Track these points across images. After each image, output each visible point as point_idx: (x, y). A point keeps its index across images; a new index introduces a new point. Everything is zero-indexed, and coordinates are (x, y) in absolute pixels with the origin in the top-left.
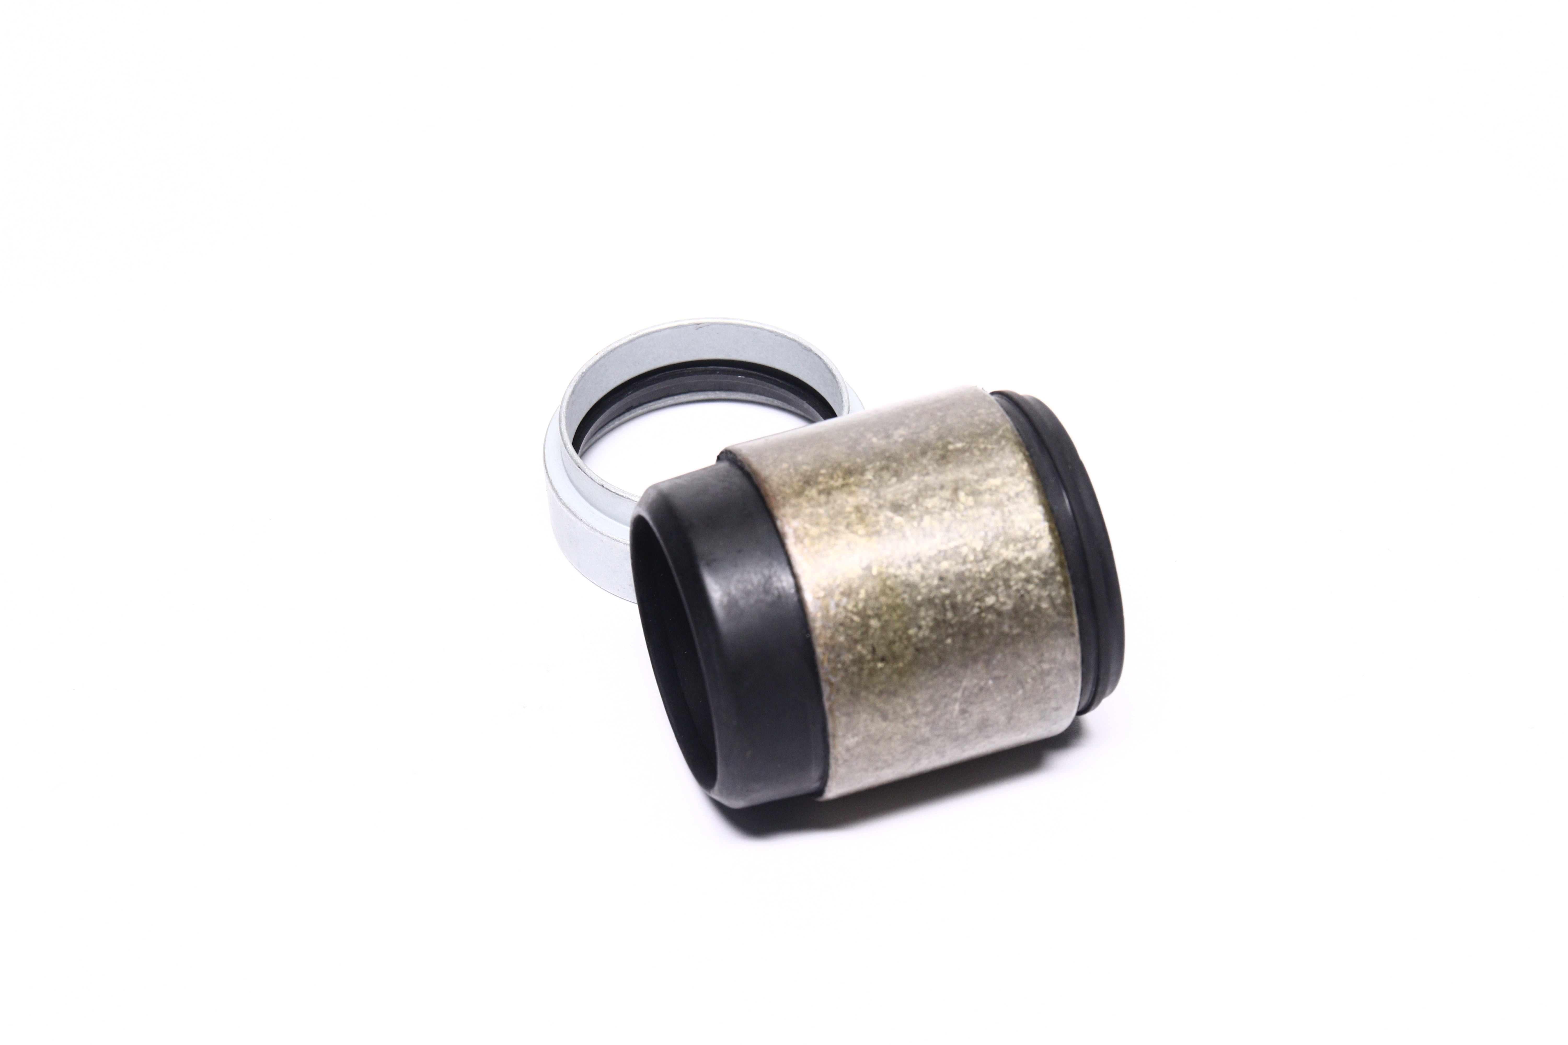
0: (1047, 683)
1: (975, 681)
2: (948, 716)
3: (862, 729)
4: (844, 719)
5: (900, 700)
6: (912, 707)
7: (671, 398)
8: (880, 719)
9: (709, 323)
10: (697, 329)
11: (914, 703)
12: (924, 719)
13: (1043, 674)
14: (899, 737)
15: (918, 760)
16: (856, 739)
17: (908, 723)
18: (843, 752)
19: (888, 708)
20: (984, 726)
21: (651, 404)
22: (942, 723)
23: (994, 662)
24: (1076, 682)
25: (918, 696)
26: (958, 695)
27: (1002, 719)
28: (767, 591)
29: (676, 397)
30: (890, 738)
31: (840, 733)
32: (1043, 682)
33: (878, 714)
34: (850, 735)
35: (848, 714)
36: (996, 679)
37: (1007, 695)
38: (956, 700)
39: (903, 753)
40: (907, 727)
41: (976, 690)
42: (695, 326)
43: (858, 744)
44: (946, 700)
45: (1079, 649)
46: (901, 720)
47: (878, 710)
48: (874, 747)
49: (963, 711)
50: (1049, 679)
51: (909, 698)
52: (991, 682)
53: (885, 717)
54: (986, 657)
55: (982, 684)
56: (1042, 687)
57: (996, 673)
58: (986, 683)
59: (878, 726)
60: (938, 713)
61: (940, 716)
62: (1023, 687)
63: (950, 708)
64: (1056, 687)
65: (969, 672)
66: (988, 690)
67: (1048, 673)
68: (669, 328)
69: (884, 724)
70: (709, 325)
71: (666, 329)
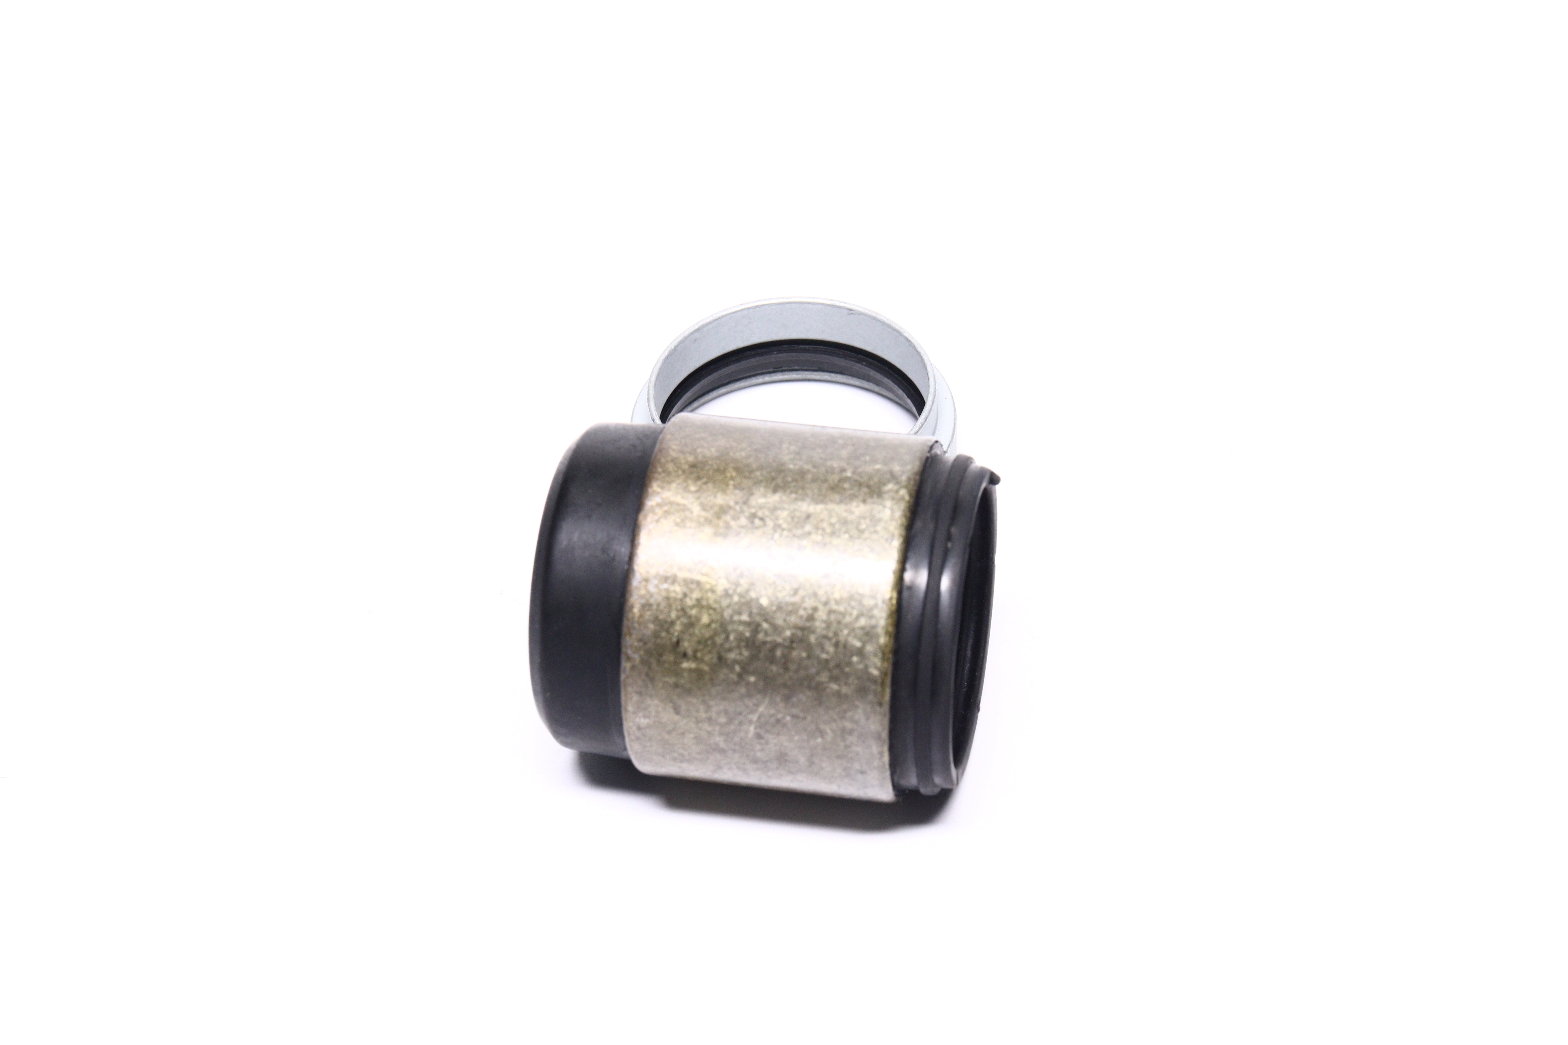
0: (848, 742)
1: (772, 711)
2: (742, 734)
3: (653, 713)
4: (636, 698)
5: (695, 701)
6: (706, 712)
7: (828, 374)
8: (672, 711)
9: (860, 312)
10: (849, 314)
11: (708, 708)
12: (718, 728)
13: (844, 732)
14: (692, 736)
15: (719, 767)
16: (647, 721)
17: (700, 725)
18: (634, 728)
19: (680, 702)
20: (782, 759)
21: (806, 373)
22: (737, 739)
23: (795, 699)
24: (881, 753)
25: (712, 703)
26: (754, 717)
27: (802, 760)
28: (604, 550)
29: (833, 375)
30: (683, 734)
31: (630, 708)
32: (844, 740)
33: (671, 705)
34: (641, 714)
35: (640, 693)
36: (794, 717)
37: (805, 737)
38: (751, 722)
39: (699, 753)
40: (700, 729)
41: (772, 720)
42: (848, 311)
43: (649, 726)
44: (741, 718)
45: (886, 721)
46: (694, 719)
47: (671, 701)
48: (667, 737)
49: (759, 736)
50: (851, 739)
51: (704, 702)
52: (788, 718)
53: (677, 711)
54: (786, 692)
55: (780, 716)
56: (842, 744)
57: (795, 711)
58: (784, 718)
59: (668, 716)
60: (732, 727)
61: (735, 732)
62: (823, 737)
63: (745, 727)
64: (859, 749)
65: (767, 700)
66: (784, 725)
67: (851, 732)
68: (822, 304)
69: (676, 718)
70: (860, 314)
71: (820, 304)
